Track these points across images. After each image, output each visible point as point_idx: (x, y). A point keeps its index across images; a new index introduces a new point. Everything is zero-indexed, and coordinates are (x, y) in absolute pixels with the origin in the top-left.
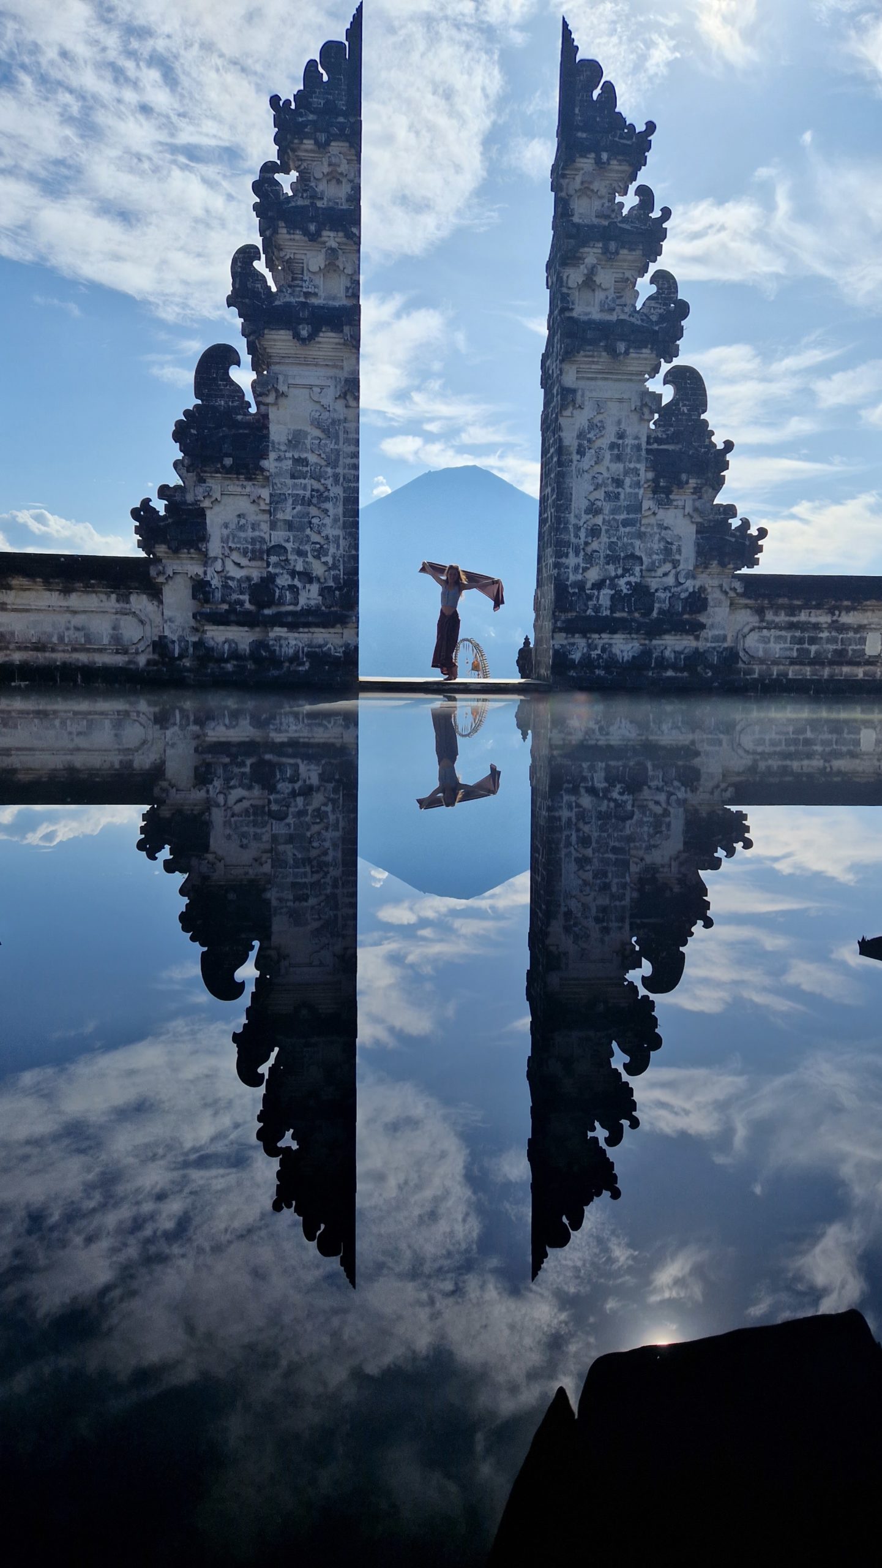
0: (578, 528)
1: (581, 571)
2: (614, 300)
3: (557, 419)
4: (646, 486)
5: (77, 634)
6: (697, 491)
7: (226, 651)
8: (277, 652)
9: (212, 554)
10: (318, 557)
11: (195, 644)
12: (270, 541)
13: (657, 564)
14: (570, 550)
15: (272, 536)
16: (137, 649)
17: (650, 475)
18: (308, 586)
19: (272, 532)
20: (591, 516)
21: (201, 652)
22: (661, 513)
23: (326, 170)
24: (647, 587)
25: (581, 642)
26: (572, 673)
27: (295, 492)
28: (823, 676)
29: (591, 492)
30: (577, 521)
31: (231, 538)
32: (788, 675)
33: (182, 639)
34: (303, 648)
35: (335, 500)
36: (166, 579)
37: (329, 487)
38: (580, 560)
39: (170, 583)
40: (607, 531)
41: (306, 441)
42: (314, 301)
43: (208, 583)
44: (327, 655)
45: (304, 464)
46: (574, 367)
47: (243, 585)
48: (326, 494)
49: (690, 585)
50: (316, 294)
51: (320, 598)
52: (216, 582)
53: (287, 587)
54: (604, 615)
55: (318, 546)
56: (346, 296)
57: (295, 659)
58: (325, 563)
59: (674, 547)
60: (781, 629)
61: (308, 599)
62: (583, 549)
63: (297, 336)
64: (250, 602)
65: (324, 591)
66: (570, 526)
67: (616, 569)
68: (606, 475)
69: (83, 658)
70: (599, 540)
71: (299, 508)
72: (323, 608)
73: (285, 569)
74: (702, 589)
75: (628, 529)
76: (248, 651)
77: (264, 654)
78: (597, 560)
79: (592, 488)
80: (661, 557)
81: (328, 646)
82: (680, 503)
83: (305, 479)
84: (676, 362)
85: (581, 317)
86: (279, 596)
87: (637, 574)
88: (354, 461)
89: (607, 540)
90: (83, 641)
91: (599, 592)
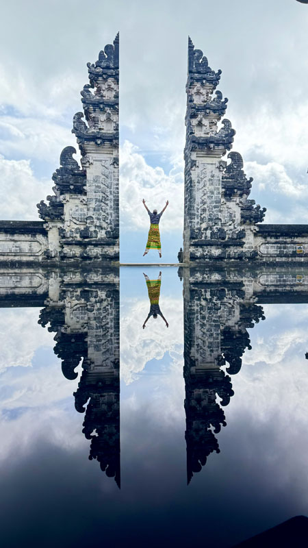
0: (198, 209)
1: (199, 224)
2: (209, 130)
3: (189, 171)
4: (222, 194)
5: (17, 249)
6: (241, 195)
7: (71, 255)
8: (90, 255)
9: (66, 220)
10: (104, 221)
11: (60, 252)
12: (87, 215)
13: (227, 221)
14: (195, 217)
15: (88, 213)
16: (38, 254)
17: (224, 190)
18: (101, 231)
20: (203, 205)
21: (62, 255)
22: (228, 203)
23: (107, 87)
24: (224, 230)
25: (200, 250)
26: (197, 261)
27: (96, 197)
29: (202, 196)
30: (198, 206)
31: (73, 214)
32: (276, 260)
33: (55, 250)
34: (100, 253)
35: (110, 200)
36: (49, 229)
37: (108, 196)
38: (199, 220)
39: (51, 230)
40: (209, 210)
41: (100, 180)
42: (102, 131)
43: (65, 230)
44: (108, 255)
45: (99, 188)
46: (195, 153)
47: (77, 231)
48: (107, 198)
49: (239, 228)
50: (103, 129)
51: (105, 235)
52: (67, 230)
53: (93, 231)
54: (208, 239)
55: (105, 217)
56: (114, 130)
57: (96, 257)
58: (107, 223)
59: (233, 215)
60: (273, 243)
61: (101, 235)
62: (200, 216)
63: (96, 143)
64: (81, 237)
65: (107, 233)
66: (195, 208)
67: (212, 223)
68: (207, 190)
70: (206, 213)
71: (98, 203)
72: (107, 238)
73: (93, 225)
74: (244, 230)
75: (216, 209)
76: (79, 254)
77: (85, 255)
78: (205, 220)
80: (228, 219)
81: (109, 252)
82: (234, 200)
83: (100, 193)
84: (232, 150)
85: (198, 136)
86: (90, 234)
87: (220, 225)
88: (117, 186)
89: (209, 213)
90: (19, 251)
91: (206, 232)
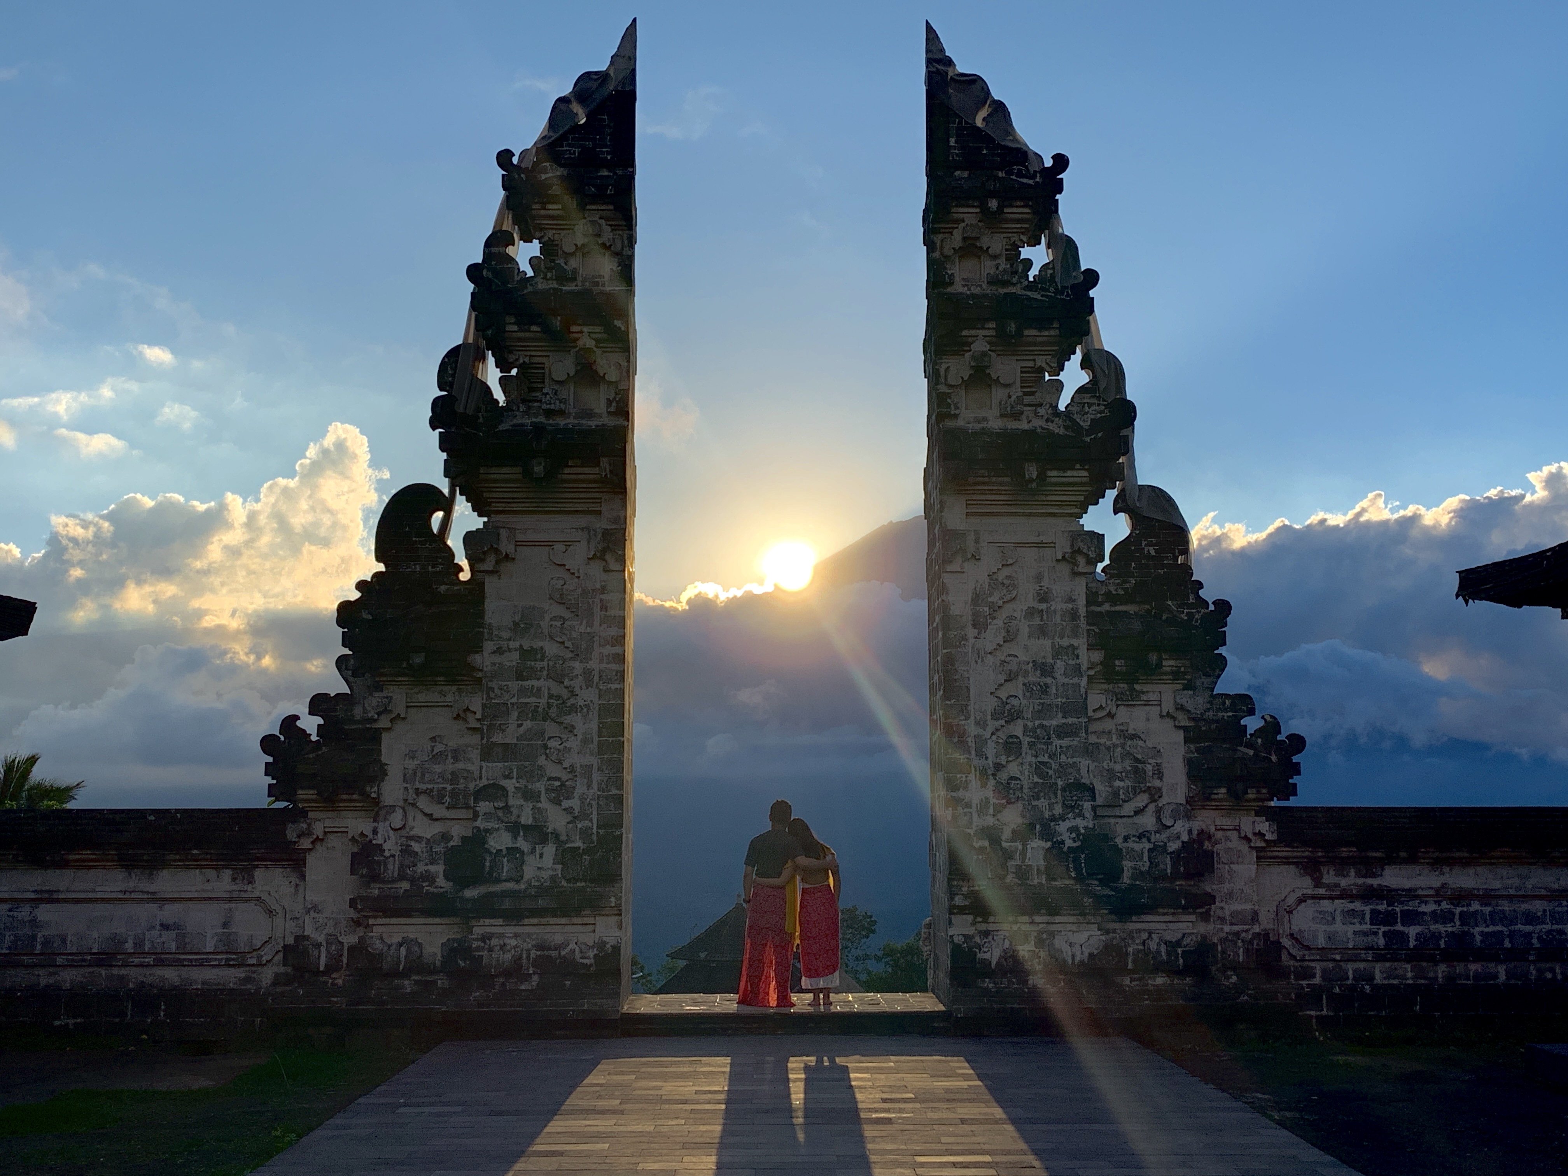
1: (991, 811)
2: (1019, 400)
3: (938, 575)
4: (1092, 672)
5: (165, 933)
7: (403, 959)
8: (485, 961)
9: (386, 801)
10: (557, 802)
11: (351, 949)
12: (481, 778)
13: (1122, 797)
14: (972, 777)
15: (484, 770)
16: (259, 957)
17: (1098, 656)
18: (538, 848)
19: (483, 764)
20: (1003, 722)
21: (363, 962)
22: (1122, 714)
24: (1108, 836)
26: (988, 984)
27: (522, 700)
28: (1436, 978)
29: (1001, 685)
30: (980, 731)
31: (419, 774)
32: (1373, 978)
33: (332, 940)
34: (528, 951)
35: (585, 710)
36: (313, 843)
37: (577, 690)
38: (989, 793)
39: (318, 846)
40: (1031, 745)
41: (542, 623)
42: (561, 422)
43: (379, 848)
44: (569, 961)
45: (539, 656)
47: (436, 849)
48: (572, 701)
49: (1181, 827)
50: (562, 413)
51: (560, 867)
52: (391, 846)
53: (504, 852)
54: (1036, 882)
55: (558, 783)
56: (609, 413)
57: (515, 971)
58: (569, 810)
59: (1149, 768)
60: (1352, 898)
61: (539, 868)
62: (993, 775)
64: (446, 877)
65: (566, 856)
66: (969, 739)
67: (1051, 807)
68: (1023, 657)
69: (171, 975)
70: (1019, 760)
71: (528, 724)
72: (564, 883)
73: (502, 821)
74: (1206, 835)
75: (1066, 742)
76: (439, 957)
77: (462, 964)
78: (1018, 793)
79: (1001, 678)
80: (1128, 783)
81: (568, 949)
82: (1152, 697)
83: (538, 679)
84: (1133, 480)
85: (970, 426)
86: (490, 866)
87: (1087, 814)
88: (617, 650)
89: (1034, 760)
90: (173, 946)
91: (1024, 845)
